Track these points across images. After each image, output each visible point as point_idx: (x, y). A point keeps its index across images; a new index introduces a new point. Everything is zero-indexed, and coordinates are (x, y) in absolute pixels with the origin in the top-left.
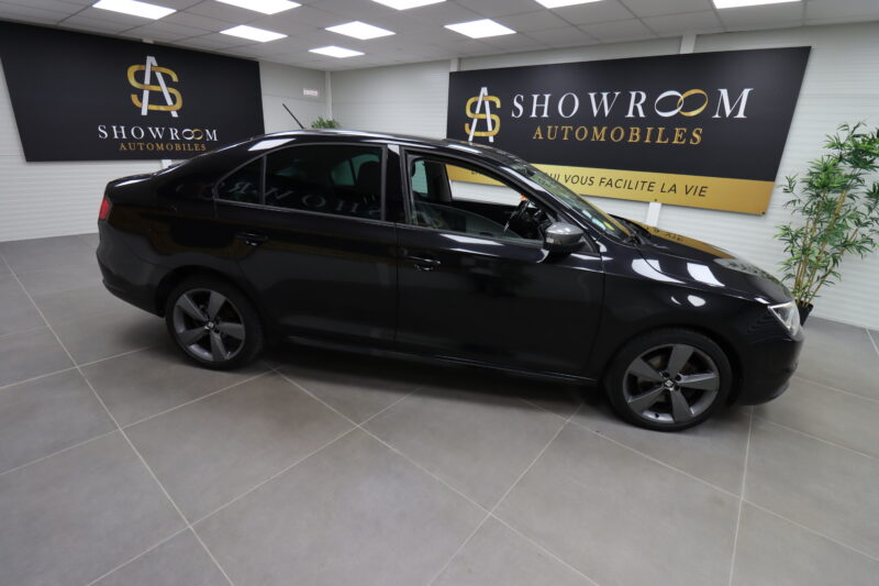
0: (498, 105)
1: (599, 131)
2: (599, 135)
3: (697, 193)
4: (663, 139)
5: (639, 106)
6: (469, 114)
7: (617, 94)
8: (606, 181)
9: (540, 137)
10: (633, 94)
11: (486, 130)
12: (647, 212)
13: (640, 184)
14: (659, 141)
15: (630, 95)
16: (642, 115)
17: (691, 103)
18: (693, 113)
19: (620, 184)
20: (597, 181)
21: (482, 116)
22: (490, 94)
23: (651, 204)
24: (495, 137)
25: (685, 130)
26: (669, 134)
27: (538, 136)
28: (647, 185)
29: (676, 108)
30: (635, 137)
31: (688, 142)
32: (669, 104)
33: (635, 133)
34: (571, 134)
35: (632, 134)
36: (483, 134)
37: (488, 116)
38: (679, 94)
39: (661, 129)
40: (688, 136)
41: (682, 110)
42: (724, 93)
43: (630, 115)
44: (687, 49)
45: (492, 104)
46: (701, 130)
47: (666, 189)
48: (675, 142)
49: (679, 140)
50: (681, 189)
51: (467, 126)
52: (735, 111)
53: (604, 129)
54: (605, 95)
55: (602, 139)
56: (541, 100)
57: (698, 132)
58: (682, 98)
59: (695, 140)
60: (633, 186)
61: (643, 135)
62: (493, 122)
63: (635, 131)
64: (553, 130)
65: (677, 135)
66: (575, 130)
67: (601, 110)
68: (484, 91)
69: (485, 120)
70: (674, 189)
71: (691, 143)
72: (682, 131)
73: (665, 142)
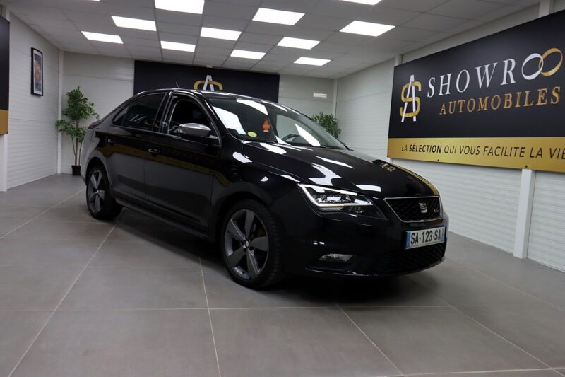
0: (420, 89)
1: (483, 101)
2: (483, 106)
3: (560, 157)
4: (529, 103)
5: (510, 73)
6: (403, 99)
7: (495, 64)
8: (488, 149)
9: (445, 113)
10: (506, 62)
11: (412, 111)
12: (520, 179)
13: (514, 150)
14: (526, 104)
15: (504, 63)
16: (513, 81)
17: (549, 63)
18: (552, 72)
19: (499, 151)
20: (481, 150)
21: (410, 100)
22: (415, 80)
23: (523, 170)
24: (417, 116)
25: (546, 89)
26: (534, 97)
27: (443, 112)
28: (518, 150)
29: (538, 70)
30: (508, 105)
31: (549, 101)
32: (532, 67)
33: (508, 98)
34: (465, 106)
35: (506, 101)
36: (410, 115)
37: (414, 99)
38: (539, 56)
39: (528, 93)
40: (549, 96)
41: (542, 71)
43: (504, 83)
44: (544, 12)
45: (416, 88)
46: (559, 88)
47: (534, 154)
48: (539, 103)
49: (542, 101)
50: (546, 153)
51: (401, 108)
53: (487, 98)
54: (487, 67)
55: (485, 109)
56: (445, 81)
57: (556, 91)
58: (542, 58)
59: (555, 99)
60: (508, 153)
61: (514, 100)
62: (416, 103)
63: (509, 96)
64: (453, 104)
65: (540, 96)
66: (466, 104)
67: (485, 82)
68: (412, 78)
69: (412, 102)
70: (540, 154)
71: (552, 102)
72: (544, 91)
73: (531, 105)
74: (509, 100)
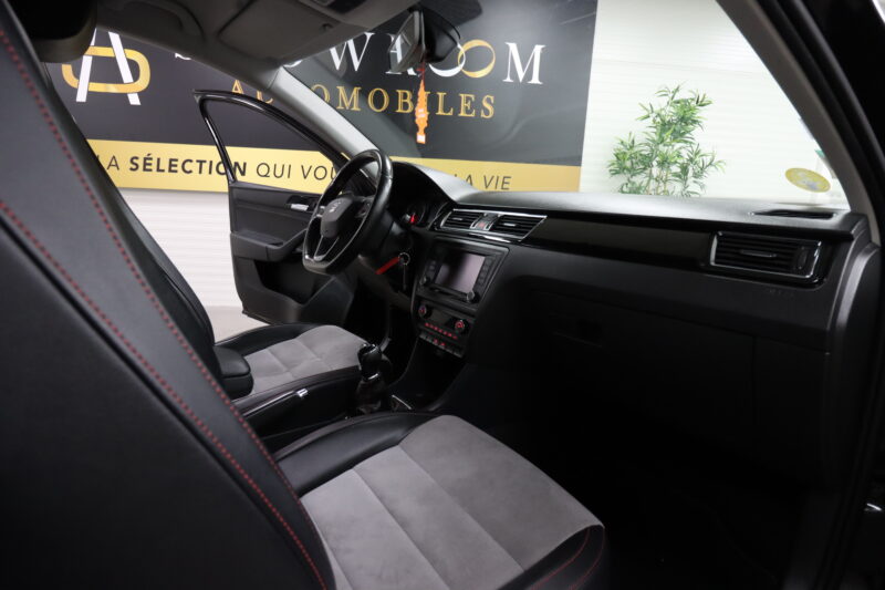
1: (350, 93)
2: (349, 100)
3: (500, 186)
4: (446, 110)
7: (369, 35)
14: (440, 112)
16: (411, 72)
17: (474, 60)
18: (479, 74)
21: (100, 52)
24: (141, 95)
25: (472, 96)
26: (453, 103)
29: (456, 65)
30: (406, 106)
31: (478, 114)
32: (448, 59)
33: (405, 99)
35: (401, 100)
36: (113, 89)
37: (120, 53)
38: (458, 46)
39: (441, 95)
40: (478, 106)
41: (464, 68)
42: (513, 48)
43: (395, 71)
46: (492, 98)
48: (462, 114)
49: (468, 112)
50: (478, 182)
51: (67, 67)
52: (529, 75)
53: (358, 89)
55: (354, 109)
57: (489, 101)
58: (463, 50)
59: (487, 112)
62: (131, 63)
63: (405, 96)
65: (463, 104)
69: (112, 58)
71: (483, 115)
72: (468, 99)
73: (449, 114)
74: (408, 101)
